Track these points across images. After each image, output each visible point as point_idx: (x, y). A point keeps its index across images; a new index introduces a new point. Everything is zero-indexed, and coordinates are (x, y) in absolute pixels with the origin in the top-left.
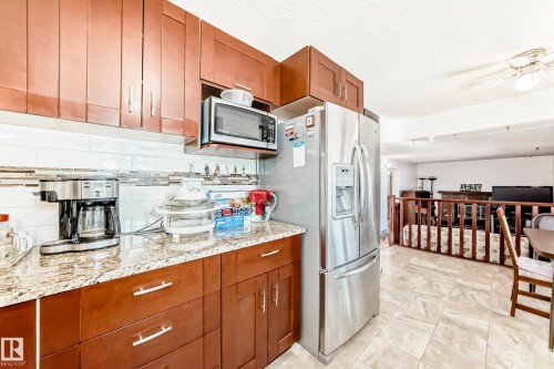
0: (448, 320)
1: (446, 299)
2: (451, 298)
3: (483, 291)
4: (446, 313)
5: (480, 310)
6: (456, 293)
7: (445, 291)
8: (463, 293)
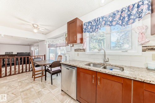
0: (23, 91)
1: (19, 87)
2: (20, 86)
3: (26, 79)
4: (21, 90)
5: (28, 84)
6: (20, 84)
7: (17, 85)
8: (22, 83)
